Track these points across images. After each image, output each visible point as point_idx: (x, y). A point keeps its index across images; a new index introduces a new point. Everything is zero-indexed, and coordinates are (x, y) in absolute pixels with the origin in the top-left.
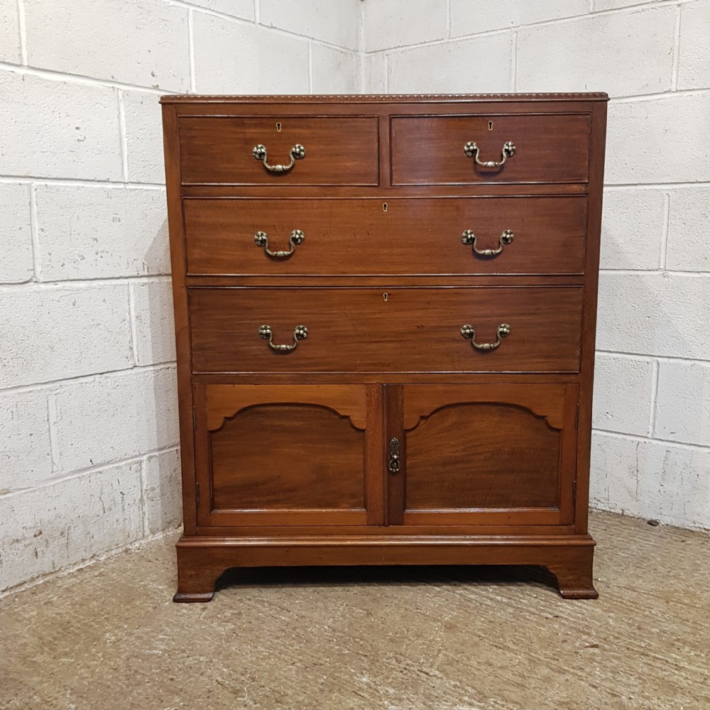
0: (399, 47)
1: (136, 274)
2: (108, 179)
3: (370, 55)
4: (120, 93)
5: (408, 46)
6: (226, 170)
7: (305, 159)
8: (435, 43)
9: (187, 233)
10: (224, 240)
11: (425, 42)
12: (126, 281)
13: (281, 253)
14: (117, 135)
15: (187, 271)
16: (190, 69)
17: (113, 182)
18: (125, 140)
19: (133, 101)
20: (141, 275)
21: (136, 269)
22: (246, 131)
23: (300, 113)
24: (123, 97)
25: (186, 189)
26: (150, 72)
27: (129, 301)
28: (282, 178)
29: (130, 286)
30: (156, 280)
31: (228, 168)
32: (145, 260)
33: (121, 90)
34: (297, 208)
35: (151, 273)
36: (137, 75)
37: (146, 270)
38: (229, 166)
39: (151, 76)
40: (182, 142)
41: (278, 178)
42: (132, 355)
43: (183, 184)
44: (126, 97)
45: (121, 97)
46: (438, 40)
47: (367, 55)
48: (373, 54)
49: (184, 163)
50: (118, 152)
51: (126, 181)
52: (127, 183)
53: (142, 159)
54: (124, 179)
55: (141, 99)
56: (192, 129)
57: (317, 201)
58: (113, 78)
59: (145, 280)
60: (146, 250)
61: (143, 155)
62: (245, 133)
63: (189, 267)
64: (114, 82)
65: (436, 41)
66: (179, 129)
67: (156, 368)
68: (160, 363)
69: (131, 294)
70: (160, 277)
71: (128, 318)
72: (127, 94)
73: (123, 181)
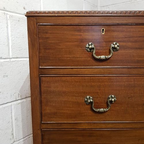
0: (113, 4)
1: (15, 100)
2: (1, 57)
3: (101, 8)
4: (8, 16)
5: (117, 4)
6: (69, 58)
7: (119, 51)
8: (128, 2)
9: (42, 97)
10: (66, 101)
11: (124, 2)
12: (10, 104)
13: (102, 110)
14: (6, 36)
15: (42, 121)
16: (41, 7)
17: (4, 59)
18: (10, 38)
19: (14, 20)
20: (17, 100)
21: (15, 98)
22: (82, 34)
23: (118, 22)
24: (10, 18)
25: (42, 70)
26: (23, 7)
27: (11, 113)
28: (103, 63)
29: (12, 106)
30: (24, 100)
31: (69, 57)
32: (19, 92)
33: (9, 14)
34: (112, 82)
35: (22, 98)
36: (17, 8)
37: (20, 97)
38: (70, 56)
39: (24, 9)
40: (40, 41)
41: (101, 64)
42: (13, 137)
43: (40, 67)
44: (11, 18)
45: (8, 18)
46: (130, 1)
47: (100, 8)
48: (103, 7)
49: (41, 55)
50: (7, 44)
51: (11, 57)
52: (11, 58)
53: (19, 47)
54: (10, 56)
55: (18, 19)
56: (47, 33)
57: (126, 77)
58: (4, 8)
59: (19, 101)
60: (20, 88)
61: (19, 45)
62: (81, 35)
63: (43, 118)
64: (5, 10)
65: (129, 1)
66: (39, 32)
67: (24, 139)
68: (26, 136)
69: (13, 109)
70: (26, 99)
71: (11, 121)
72: (11, 17)
73: (9, 57)
